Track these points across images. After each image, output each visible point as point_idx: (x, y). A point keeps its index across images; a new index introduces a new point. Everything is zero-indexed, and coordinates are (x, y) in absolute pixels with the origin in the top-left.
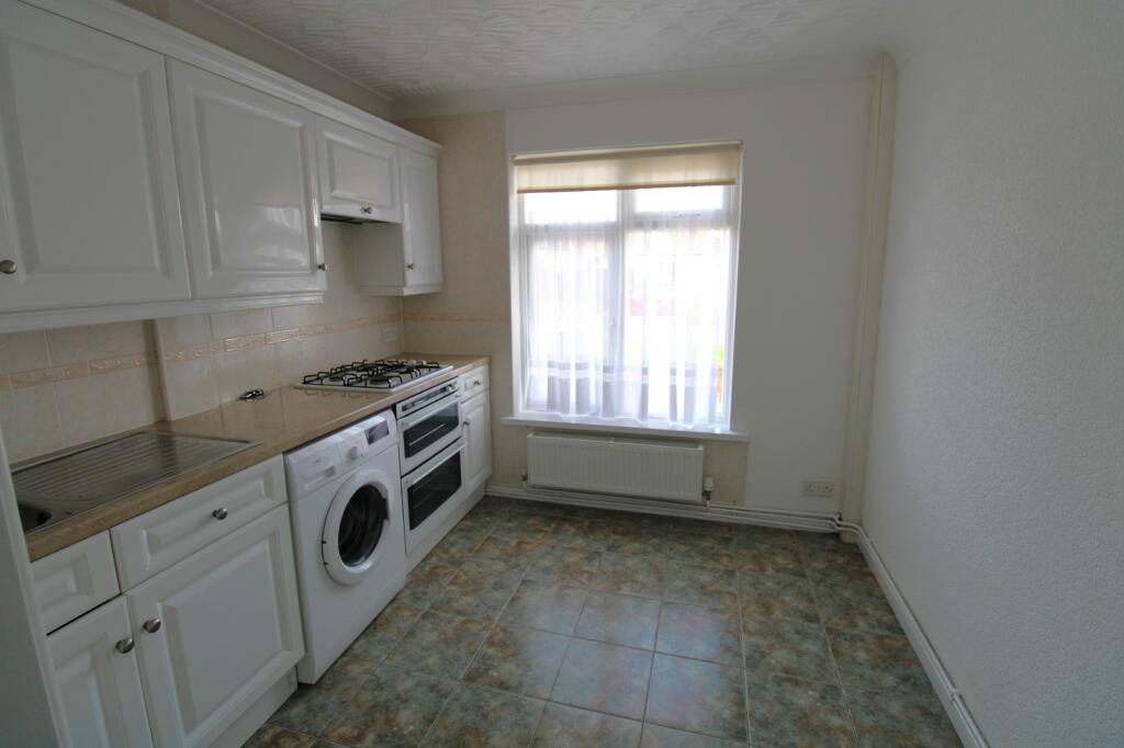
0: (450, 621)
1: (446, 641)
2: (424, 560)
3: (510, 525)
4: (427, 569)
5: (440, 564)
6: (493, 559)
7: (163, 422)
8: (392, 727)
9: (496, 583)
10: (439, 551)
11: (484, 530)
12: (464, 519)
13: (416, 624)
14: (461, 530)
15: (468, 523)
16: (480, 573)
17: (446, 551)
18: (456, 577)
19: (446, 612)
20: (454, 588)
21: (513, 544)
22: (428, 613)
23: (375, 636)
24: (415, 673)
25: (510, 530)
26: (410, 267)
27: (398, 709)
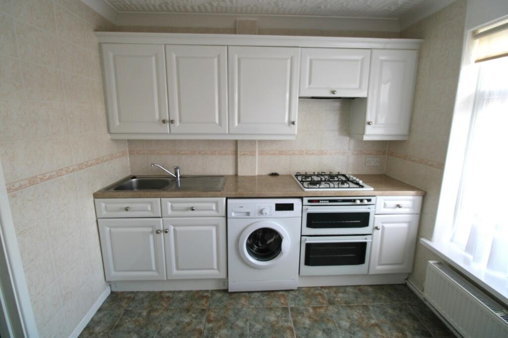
0: (287, 321)
1: (272, 326)
2: (322, 287)
3: (390, 311)
4: (317, 292)
5: (325, 295)
6: (349, 318)
7: (236, 175)
8: (217, 330)
9: (329, 329)
10: (335, 289)
11: (371, 300)
12: (371, 286)
13: (277, 308)
14: (360, 290)
15: (370, 289)
16: (331, 316)
17: (336, 292)
18: (320, 307)
19: (292, 316)
20: (311, 310)
21: (373, 322)
22: (287, 309)
23: (263, 297)
24: (248, 323)
25: (385, 313)
26: (369, 123)
27: (226, 327)
